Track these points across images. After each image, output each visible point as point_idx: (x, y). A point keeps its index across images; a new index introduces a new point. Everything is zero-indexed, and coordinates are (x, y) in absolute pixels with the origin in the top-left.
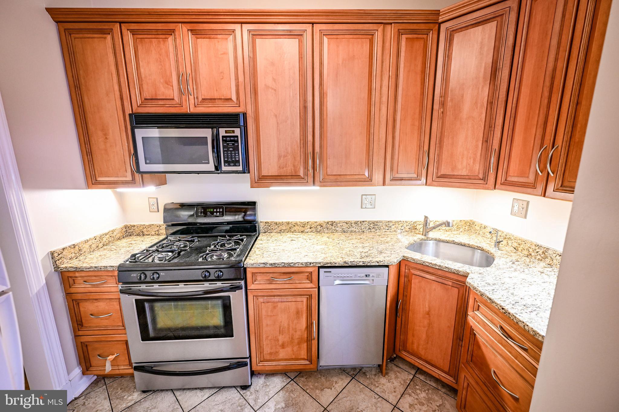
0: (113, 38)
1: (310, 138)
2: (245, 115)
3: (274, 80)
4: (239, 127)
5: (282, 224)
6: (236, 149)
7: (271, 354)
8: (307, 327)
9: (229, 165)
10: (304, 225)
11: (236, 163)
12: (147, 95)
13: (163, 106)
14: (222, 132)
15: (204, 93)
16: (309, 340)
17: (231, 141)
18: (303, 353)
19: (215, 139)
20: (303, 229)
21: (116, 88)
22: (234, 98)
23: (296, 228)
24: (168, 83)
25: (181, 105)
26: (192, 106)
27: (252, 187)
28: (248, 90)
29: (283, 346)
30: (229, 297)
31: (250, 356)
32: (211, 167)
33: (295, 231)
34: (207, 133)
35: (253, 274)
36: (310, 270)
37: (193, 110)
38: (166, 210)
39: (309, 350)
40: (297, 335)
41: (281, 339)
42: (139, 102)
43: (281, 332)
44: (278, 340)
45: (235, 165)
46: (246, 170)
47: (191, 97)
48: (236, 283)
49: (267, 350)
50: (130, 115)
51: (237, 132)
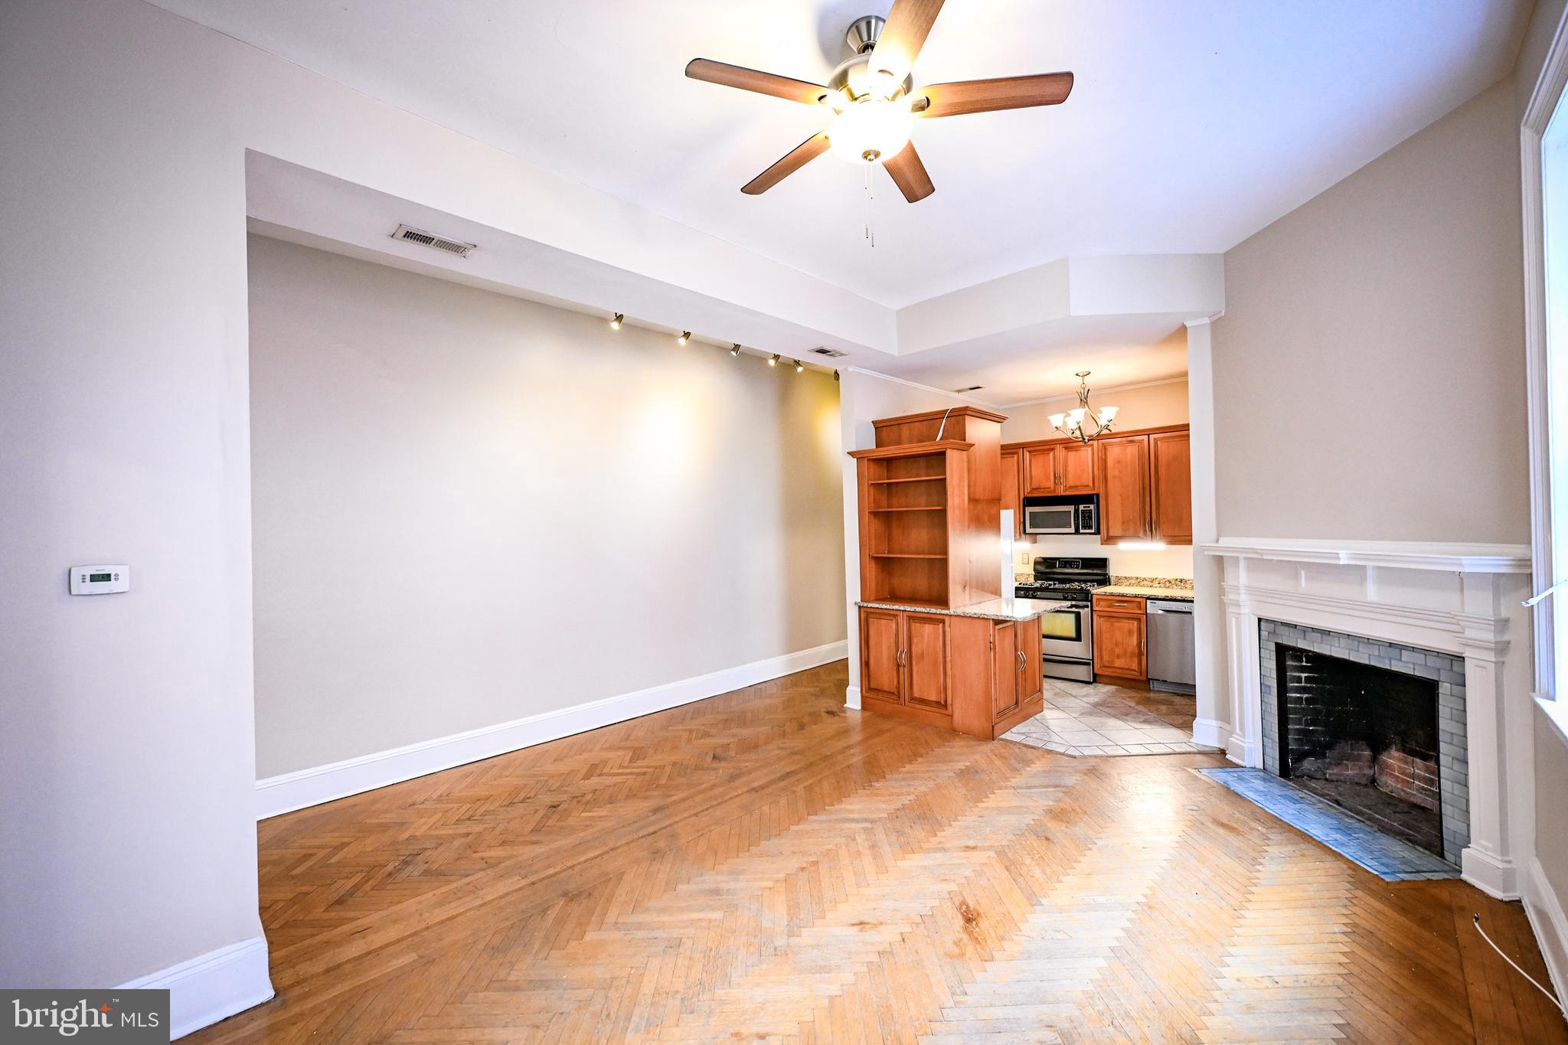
0: (1018, 457)
1: (1148, 509)
2: (1098, 495)
3: (1120, 472)
4: (1093, 503)
5: (1131, 578)
6: (1090, 518)
7: (1109, 662)
8: (1137, 645)
9: (1085, 529)
10: (1152, 580)
11: (1090, 527)
12: (1034, 486)
13: (1043, 492)
14: (1081, 507)
15: (1071, 483)
16: (1140, 654)
17: (1087, 515)
18: (1135, 666)
19: (1077, 511)
20: (1151, 584)
21: (1017, 483)
22: (1091, 485)
23: (1145, 583)
24: (1048, 479)
25: (1055, 491)
26: (1062, 491)
27: (1102, 544)
28: (1101, 479)
29: (1118, 657)
30: (1079, 613)
31: (1093, 660)
32: (1072, 530)
33: (1144, 586)
34: (1071, 508)
35: (1097, 599)
36: (1139, 600)
37: (1063, 494)
38: (1036, 563)
39: (1140, 663)
40: (1130, 649)
41: (1117, 650)
42: (1029, 490)
43: (1117, 645)
44: (1114, 651)
45: (1089, 529)
46: (1098, 532)
47: (1062, 487)
48: (1085, 603)
49: (1106, 658)
50: (1024, 499)
51: (1092, 507)
